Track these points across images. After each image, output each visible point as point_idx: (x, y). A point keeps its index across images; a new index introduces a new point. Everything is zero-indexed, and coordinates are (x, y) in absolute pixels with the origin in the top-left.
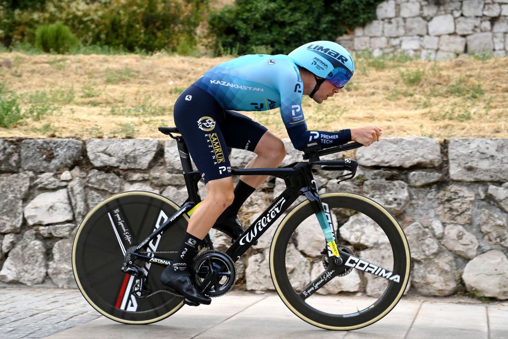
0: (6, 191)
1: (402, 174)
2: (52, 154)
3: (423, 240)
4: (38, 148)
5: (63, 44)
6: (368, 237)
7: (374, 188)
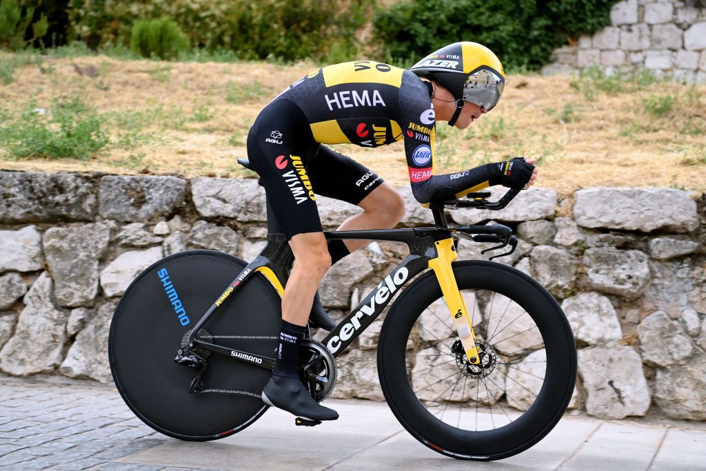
0: (76, 247)
1: (640, 241)
2: (143, 197)
3: (669, 337)
4: (123, 188)
5: (169, 47)
6: (589, 329)
7: (599, 259)
